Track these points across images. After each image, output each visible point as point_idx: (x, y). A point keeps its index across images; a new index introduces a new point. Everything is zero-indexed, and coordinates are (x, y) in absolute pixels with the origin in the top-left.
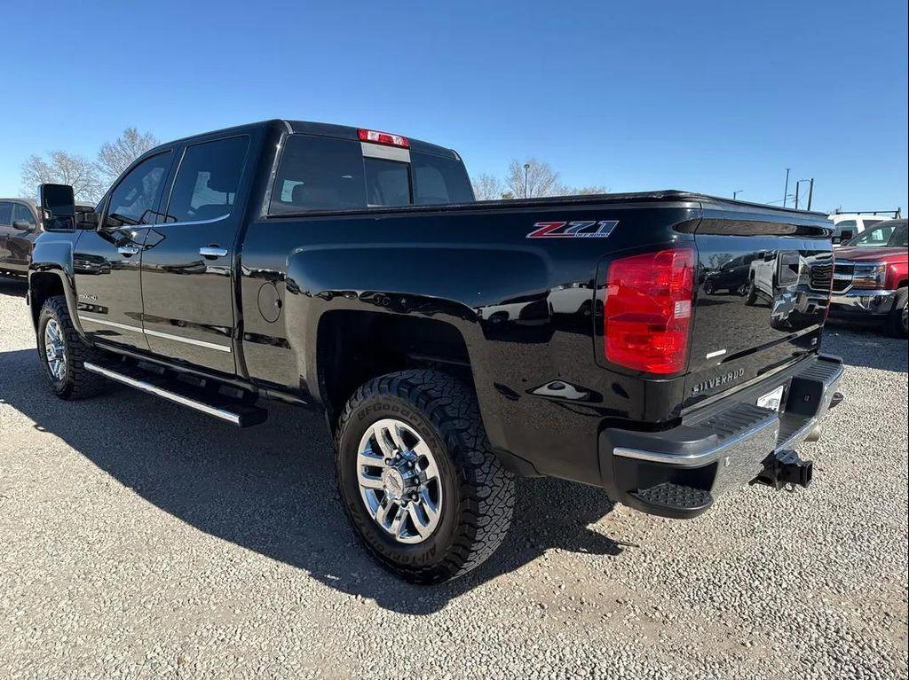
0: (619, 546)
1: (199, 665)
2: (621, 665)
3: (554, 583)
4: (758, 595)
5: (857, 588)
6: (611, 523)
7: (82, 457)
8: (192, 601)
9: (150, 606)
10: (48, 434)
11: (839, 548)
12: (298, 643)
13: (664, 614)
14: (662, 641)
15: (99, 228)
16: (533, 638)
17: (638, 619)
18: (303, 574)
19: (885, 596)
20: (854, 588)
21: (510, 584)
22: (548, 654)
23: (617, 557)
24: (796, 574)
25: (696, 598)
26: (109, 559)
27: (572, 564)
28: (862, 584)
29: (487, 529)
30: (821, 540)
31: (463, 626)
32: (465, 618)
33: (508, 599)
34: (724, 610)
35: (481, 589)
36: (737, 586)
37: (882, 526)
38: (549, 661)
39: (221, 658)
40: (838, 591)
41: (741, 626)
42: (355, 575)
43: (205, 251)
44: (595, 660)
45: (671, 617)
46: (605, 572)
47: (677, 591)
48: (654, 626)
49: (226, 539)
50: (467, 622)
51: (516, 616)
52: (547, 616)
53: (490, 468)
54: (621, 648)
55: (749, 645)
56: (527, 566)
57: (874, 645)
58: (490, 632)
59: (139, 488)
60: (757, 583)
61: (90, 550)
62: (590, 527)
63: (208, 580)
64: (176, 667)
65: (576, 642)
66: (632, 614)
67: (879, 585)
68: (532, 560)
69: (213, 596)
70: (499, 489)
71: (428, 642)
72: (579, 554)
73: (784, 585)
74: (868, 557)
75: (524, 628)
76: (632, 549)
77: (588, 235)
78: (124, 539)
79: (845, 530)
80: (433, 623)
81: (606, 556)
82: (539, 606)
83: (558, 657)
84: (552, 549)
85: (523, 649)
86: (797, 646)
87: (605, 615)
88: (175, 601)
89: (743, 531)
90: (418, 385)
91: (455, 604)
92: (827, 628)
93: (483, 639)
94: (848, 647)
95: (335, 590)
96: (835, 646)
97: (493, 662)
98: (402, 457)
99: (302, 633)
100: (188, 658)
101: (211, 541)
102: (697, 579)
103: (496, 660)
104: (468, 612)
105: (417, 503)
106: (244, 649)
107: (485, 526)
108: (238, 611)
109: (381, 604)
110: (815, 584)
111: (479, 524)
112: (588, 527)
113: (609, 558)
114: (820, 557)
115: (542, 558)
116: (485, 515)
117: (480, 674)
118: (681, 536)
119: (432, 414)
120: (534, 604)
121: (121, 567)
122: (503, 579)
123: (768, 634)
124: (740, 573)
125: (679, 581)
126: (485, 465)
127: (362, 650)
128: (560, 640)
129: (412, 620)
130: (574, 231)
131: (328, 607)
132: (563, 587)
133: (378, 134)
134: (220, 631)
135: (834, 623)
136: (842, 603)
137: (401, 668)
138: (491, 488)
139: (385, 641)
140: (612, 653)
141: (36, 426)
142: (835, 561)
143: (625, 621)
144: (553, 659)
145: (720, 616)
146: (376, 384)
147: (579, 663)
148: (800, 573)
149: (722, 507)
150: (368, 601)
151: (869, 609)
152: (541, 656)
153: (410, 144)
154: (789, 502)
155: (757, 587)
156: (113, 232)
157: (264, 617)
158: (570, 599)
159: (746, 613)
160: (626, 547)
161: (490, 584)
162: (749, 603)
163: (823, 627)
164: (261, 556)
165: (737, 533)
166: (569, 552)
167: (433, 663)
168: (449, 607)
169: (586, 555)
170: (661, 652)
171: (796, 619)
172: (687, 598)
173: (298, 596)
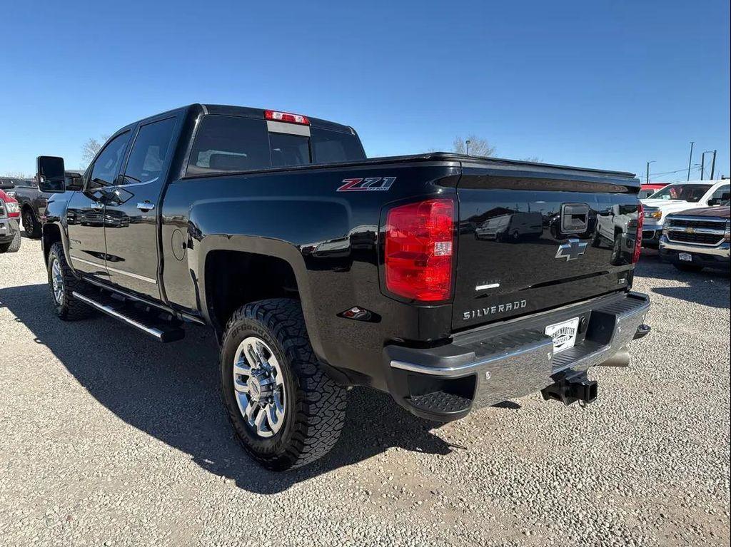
0: (450, 448)
1: (81, 522)
2: (413, 543)
3: (384, 475)
4: (553, 493)
5: (644, 492)
6: (452, 430)
7: (60, 363)
8: (95, 474)
9: (63, 476)
10: (42, 345)
11: (641, 458)
12: (162, 510)
13: (467, 505)
14: (456, 526)
15: (84, 190)
16: (350, 518)
17: (443, 507)
18: (186, 458)
19: (666, 501)
20: (641, 493)
21: (348, 474)
22: (356, 531)
23: (444, 457)
24: (594, 478)
25: (499, 493)
26: (48, 439)
27: (406, 461)
28: (650, 490)
29: (318, 427)
30: (627, 451)
31: (296, 505)
32: (300, 498)
33: (341, 486)
34: (518, 503)
35: (323, 477)
36: (538, 485)
37: (687, 441)
38: (355, 536)
39: (100, 518)
40: (625, 494)
41: (528, 518)
42: (226, 461)
43: (141, 206)
44: (393, 538)
45: (471, 507)
46: (430, 468)
47: (485, 487)
48: (454, 513)
49: (140, 429)
50: (301, 501)
51: (343, 499)
52: (368, 500)
53: (321, 377)
54: (419, 530)
55: (528, 534)
56: (367, 461)
57: (640, 540)
58: (316, 510)
59: (91, 388)
60: (556, 483)
61: (37, 431)
62: (432, 431)
63: (113, 459)
64: (64, 522)
65: (383, 523)
66: (440, 503)
67: (665, 490)
68: (373, 455)
69: (112, 471)
70: (329, 395)
71: (263, 515)
72: (414, 453)
73: (579, 487)
74: (664, 467)
75: (344, 509)
76: (460, 450)
77: (376, 189)
78: (65, 425)
79: (653, 443)
80: (273, 501)
81: (436, 455)
82: (365, 493)
83: (363, 534)
84: (393, 448)
85: (338, 525)
86: (570, 538)
87: (417, 503)
88: (83, 474)
89: (562, 440)
90: (270, 310)
91: (297, 487)
92: (603, 524)
93: (308, 516)
94: (615, 541)
95: (207, 471)
96: (604, 539)
97: (308, 534)
98: (262, 368)
99: (168, 503)
100: (75, 517)
101: (130, 429)
102: (506, 478)
103: (311, 532)
104: (304, 494)
105: (272, 405)
106: (120, 512)
107: (316, 424)
108: (126, 484)
109: (238, 485)
110: (607, 487)
111: (309, 422)
112: (430, 432)
113: (438, 457)
114: (620, 465)
115: (383, 455)
116: (315, 416)
117: (294, 543)
118: (506, 443)
119: (278, 334)
120: (361, 490)
121: (54, 446)
122: (344, 470)
123: (548, 526)
124: (545, 475)
125: (489, 479)
126: (317, 375)
127: (209, 519)
128: (370, 520)
129: (257, 497)
130: (366, 185)
131: (197, 484)
132: (391, 479)
133: (281, 114)
134: (107, 497)
135: (611, 520)
136: (625, 504)
137: (234, 534)
138: (321, 394)
139: (229, 513)
140: (409, 534)
141: (35, 340)
142: (633, 469)
143: (432, 509)
144: (359, 535)
145: (514, 509)
146: (244, 310)
147: (378, 539)
148: (598, 478)
149: (551, 421)
150: (228, 481)
151: (648, 510)
152: (349, 533)
153: (309, 122)
154: (612, 418)
155: (555, 487)
156: (95, 193)
157: (144, 489)
158: (393, 488)
159: (537, 508)
160: (455, 449)
161: (331, 474)
162: (543, 499)
163: (600, 523)
164: (161, 442)
165: (556, 442)
166: (406, 451)
167: (261, 532)
168: (291, 489)
169: (419, 454)
170: (452, 534)
171: (578, 515)
172: (490, 493)
173: (177, 474)
